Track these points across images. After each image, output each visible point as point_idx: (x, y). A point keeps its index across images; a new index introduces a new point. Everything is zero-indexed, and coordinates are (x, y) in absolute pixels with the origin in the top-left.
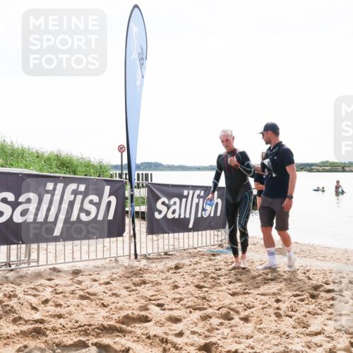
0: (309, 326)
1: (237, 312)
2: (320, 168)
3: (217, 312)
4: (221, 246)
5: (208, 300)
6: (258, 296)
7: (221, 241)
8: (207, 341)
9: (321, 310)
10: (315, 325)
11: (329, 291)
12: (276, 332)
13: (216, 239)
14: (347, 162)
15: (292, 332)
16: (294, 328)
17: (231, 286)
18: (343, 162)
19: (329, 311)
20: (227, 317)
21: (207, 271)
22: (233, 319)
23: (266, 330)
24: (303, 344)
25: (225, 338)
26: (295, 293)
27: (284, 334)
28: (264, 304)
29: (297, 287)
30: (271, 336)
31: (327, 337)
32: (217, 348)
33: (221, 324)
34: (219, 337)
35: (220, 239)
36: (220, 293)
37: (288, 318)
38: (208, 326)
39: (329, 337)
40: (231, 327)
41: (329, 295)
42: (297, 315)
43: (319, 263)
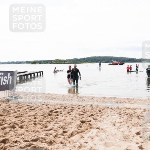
0: (47, 127)
1: (18, 125)
2: (55, 62)
3: (9, 125)
4: (12, 97)
5: (5, 121)
6: (27, 117)
7: (12, 95)
8: (4, 139)
9: (53, 120)
10: (50, 126)
11: (56, 112)
12: (34, 131)
13: (9, 94)
14: (66, 60)
15: (41, 130)
16: (41, 128)
17: (15, 114)
18: (64, 59)
19: (56, 120)
20: (13, 127)
21: (5, 108)
22: (16, 128)
23: (30, 131)
24: (45, 135)
25: (12, 136)
26: (42, 114)
27: (37, 131)
28: (29, 120)
29: (43, 112)
30: (31, 133)
31: (54, 130)
32: (8, 141)
33: (11, 130)
34: (9, 136)
35: (11, 94)
36: (10, 117)
37: (39, 125)
38: (4, 132)
39: (55, 130)
40: (15, 131)
41: (56, 114)
42: (43, 123)
43: (53, 101)
